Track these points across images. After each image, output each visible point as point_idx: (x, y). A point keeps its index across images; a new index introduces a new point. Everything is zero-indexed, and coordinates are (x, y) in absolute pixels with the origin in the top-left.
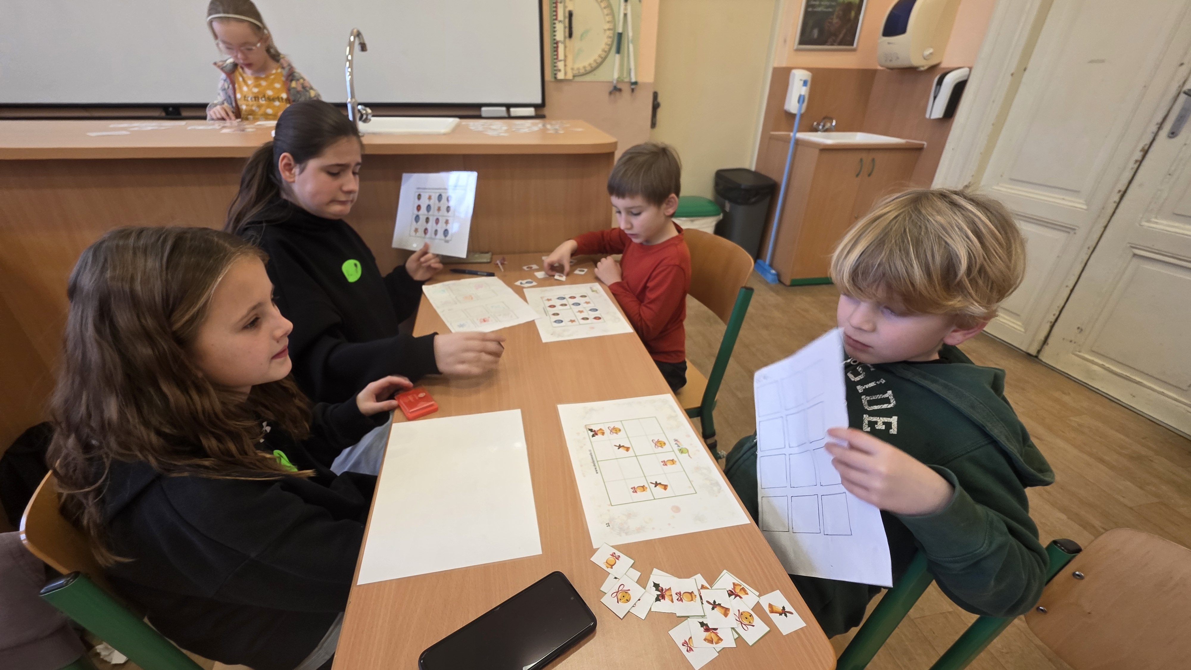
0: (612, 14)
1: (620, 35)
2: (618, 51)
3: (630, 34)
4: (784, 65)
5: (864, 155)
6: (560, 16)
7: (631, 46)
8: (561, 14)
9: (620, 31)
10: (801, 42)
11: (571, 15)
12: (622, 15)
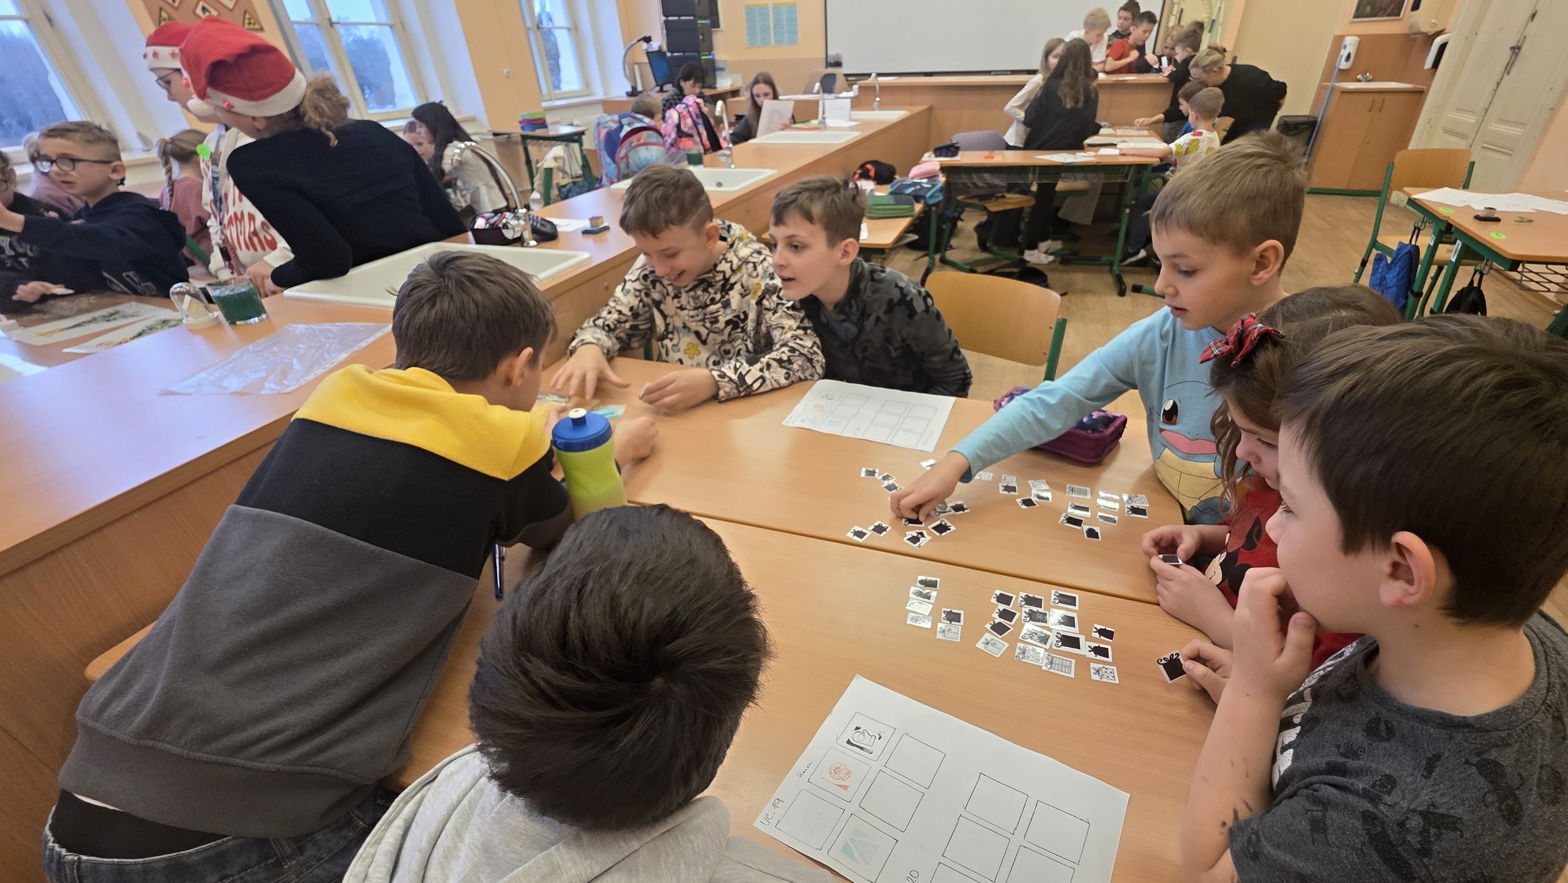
0: (1211, 8)
1: (1214, 21)
2: (1210, 32)
3: (1221, 20)
4: (1340, 34)
5: (1376, 96)
6: (1175, 12)
7: (1220, 27)
8: (1176, 10)
9: (1214, 18)
10: (1356, 16)
11: (1182, 11)
12: (1217, 8)
